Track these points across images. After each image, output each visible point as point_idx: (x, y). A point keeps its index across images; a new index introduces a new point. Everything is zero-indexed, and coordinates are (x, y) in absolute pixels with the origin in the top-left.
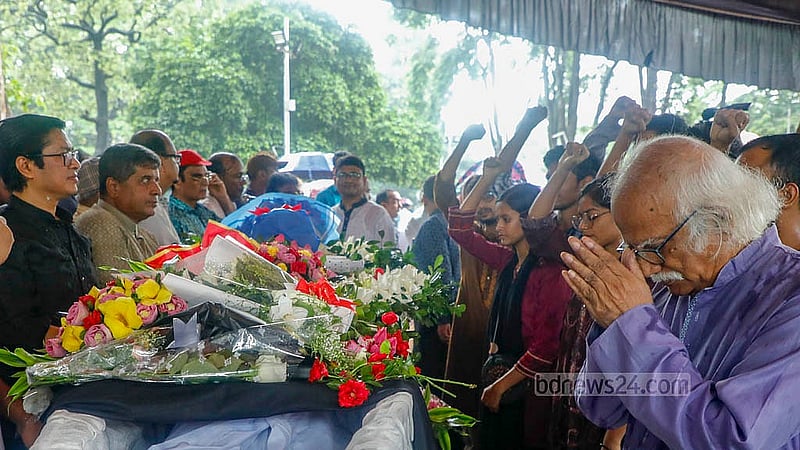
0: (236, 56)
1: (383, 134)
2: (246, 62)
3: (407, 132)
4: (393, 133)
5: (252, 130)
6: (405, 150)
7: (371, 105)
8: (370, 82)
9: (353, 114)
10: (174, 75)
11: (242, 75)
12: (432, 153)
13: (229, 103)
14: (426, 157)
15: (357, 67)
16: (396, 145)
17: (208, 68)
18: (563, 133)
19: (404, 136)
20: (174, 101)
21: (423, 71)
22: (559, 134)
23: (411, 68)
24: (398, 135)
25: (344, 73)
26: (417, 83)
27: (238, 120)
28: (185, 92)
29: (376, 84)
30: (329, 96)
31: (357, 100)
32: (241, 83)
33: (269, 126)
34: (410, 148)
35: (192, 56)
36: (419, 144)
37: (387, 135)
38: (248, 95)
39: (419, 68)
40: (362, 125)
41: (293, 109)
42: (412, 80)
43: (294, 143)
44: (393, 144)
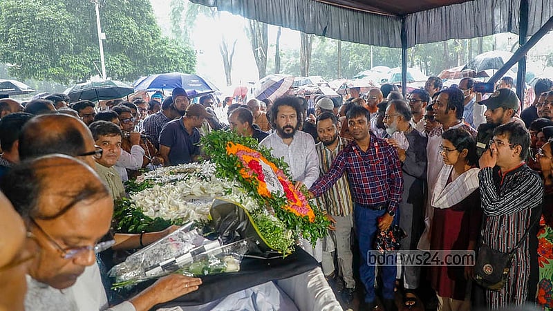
0: (61, 5)
1: (162, 52)
2: (68, 8)
3: (176, 52)
4: (168, 52)
5: (77, 51)
6: (176, 62)
7: (153, 36)
8: (151, 22)
9: (143, 41)
10: (17, 17)
11: (66, 17)
12: (191, 62)
13: (60, 34)
14: (188, 65)
15: (142, 13)
16: (171, 59)
17: (43, 13)
18: (261, 48)
19: (175, 54)
20: (19, 34)
21: (177, 12)
22: (258, 49)
23: (171, 11)
24: (172, 53)
25: (134, 16)
26: (175, 19)
27: (67, 45)
28: (27, 27)
29: (154, 22)
30: (126, 31)
31: (144, 33)
32: (67, 22)
33: (88, 48)
34: (179, 61)
35: (30, 4)
36: (184, 58)
37: (165, 53)
38: (72, 29)
39: (175, 10)
40: (149, 47)
41: (105, 38)
42: (172, 18)
43: (107, 59)
44: (169, 58)
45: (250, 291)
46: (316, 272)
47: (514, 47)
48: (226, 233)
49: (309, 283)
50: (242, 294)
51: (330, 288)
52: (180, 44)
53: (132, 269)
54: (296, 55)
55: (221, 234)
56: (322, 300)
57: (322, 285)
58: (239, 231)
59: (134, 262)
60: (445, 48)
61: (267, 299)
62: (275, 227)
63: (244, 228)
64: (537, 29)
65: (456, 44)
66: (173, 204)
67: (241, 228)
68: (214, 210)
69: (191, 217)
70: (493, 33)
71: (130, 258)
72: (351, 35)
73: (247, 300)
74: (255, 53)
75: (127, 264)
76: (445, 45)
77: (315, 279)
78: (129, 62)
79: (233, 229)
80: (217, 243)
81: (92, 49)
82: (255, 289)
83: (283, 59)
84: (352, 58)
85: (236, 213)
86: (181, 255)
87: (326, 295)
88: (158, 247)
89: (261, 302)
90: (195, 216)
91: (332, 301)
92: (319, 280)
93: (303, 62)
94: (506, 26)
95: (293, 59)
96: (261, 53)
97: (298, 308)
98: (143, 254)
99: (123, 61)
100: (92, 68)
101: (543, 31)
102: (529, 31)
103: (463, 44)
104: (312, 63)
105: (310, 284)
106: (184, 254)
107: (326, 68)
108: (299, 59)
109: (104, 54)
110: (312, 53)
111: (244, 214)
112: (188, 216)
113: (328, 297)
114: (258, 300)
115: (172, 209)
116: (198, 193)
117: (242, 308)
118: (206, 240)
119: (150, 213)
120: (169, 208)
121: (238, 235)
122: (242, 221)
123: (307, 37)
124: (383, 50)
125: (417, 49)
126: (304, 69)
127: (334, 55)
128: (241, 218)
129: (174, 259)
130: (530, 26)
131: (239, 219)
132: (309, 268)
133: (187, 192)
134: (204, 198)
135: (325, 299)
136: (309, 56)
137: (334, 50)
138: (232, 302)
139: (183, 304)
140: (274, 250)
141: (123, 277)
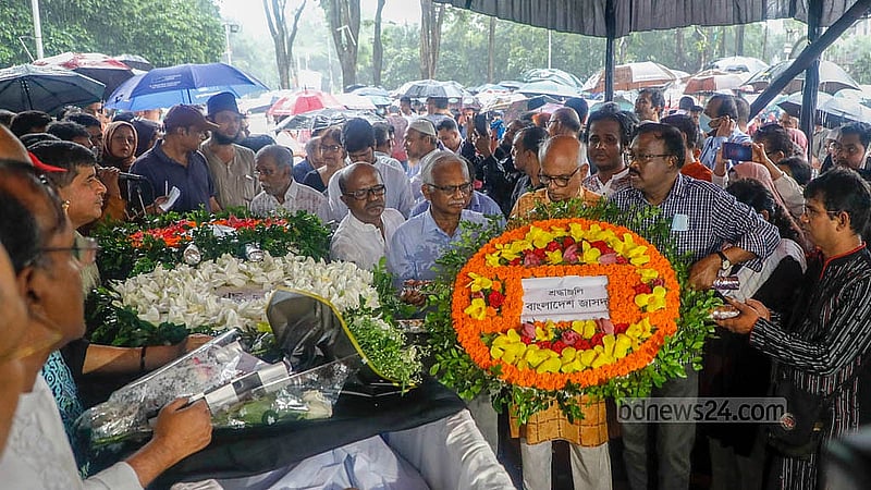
1: (158, 26)
3: (185, 26)
4: (170, 27)
6: (185, 46)
12: (214, 48)
14: (206, 52)
16: (174, 40)
18: (347, 26)
19: (182, 30)
22: (342, 28)
24: (176, 29)
33: (9, 11)
34: (190, 43)
36: (200, 39)
37: (163, 28)
40: (131, 16)
43: (46, 34)
44: (170, 38)
45: (343, 452)
46: (460, 418)
47: (796, 47)
48: (298, 350)
49: (450, 436)
50: (327, 457)
51: (487, 443)
52: (192, 13)
53: (121, 415)
54: (412, 44)
55: (289, 353)
56: (473, 465)
57: (472, 440)
58: (323, 346)
59: (125, 402)
60: (679, 43)
61: (373, 467)
62: (388, 339)
63: (332, 342)
64: (837, 16)
65: (699, 37)
66: (196, 301)
67: (327, 340)
68: (274, 309)
69: (228, 322)
70: (764, 17)
71: (117, 396)
72: (517, 9)
73: (337, 468)
74: (337, 36)
75: (112, 406)
76: (679, 36)
77: (459, 429)
78: (92, 41)
79: (310, 343)
80: (281, 368)
81: (15, 14)
82: (352, 448)
83: (389, 50)
84: (514, 55)
85: (317, 314)
86: (215, 388)
87: (481, 456)
88: (173, 374)
89: (363, 472)
90: (235, 322)
91: (492, 465)
92: (467, 431)
93: (425, 55)
94: (787, 8)
95: (405, 50)
96: (348, 36)
97: (428, 483)
98: (142, 385)
99: (79, 39)
100: (16, 50)
101: (847, 19)
102: (825, 19)
103: (711, 36)
104: (441, 58)
105: (451, 439)
106: (221, 386)
107: (466, 70)
108: (417, 52)
109: (42, 24)
110: (442, 41)
111: (333, 317)
112: (224, 321)
113: (485, 458)
114: (357, 468)
115: (191, 309)
116: (239, 282)
117: (329, 481)
118: (261, 362)
119: (151, 316)
120: (188, 306)
121: (319, 352)
122: (329, 329)
123: (434, 12)
124: (572, 40)
125: (630, 42)
126: (427, 69)
127: (482, 47)
128: (326, 325)
129: (202, 395)
130: (827, 9)
131: (323, 326)
132: (449, 410)
133: (218, 280)
134: (252, 289)
135: (479, 462)
136: (435, 46)
137: (481, 37)
138: (309, 472)
139: (219, 475)
140: (386, 381)
141: (104, 428)
